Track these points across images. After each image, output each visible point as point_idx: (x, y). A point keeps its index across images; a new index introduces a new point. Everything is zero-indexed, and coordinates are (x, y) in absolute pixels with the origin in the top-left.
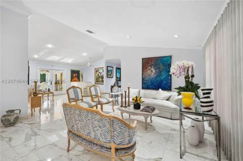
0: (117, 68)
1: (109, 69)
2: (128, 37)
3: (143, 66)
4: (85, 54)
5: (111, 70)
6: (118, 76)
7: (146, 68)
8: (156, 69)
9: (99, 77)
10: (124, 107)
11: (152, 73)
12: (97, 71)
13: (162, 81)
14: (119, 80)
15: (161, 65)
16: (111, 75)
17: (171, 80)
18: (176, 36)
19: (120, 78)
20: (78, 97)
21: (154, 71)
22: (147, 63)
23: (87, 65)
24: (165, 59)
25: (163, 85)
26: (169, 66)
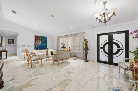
3: (35, 39)
24: (45, 38)
25: (44, 47)
26: (46, 40)
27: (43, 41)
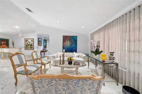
0: (44, 40)
1: (40, 40)
2: (58, 22)
3: (63, 40)
4: (17, 27)
5: (41, 41)
6: (45, 45)
7: (65, 41)
8: (70, 42)
9: (28, 45)
10: (62, 64)
11: (68, 44)
12: (26, 40)
13: (73, 48)
14: (45, 47)
15: (72, 40)
16: (40, 44)
17: (77, 47)
18: (83, 27)
19: (46, 46)
20: (23, 62)
21: (69, 43)
22: (65, 38)
23: (18, 35)
24: (74, 37)
25: (73, 50)
26: (76, 41)
27: (72, 42)
